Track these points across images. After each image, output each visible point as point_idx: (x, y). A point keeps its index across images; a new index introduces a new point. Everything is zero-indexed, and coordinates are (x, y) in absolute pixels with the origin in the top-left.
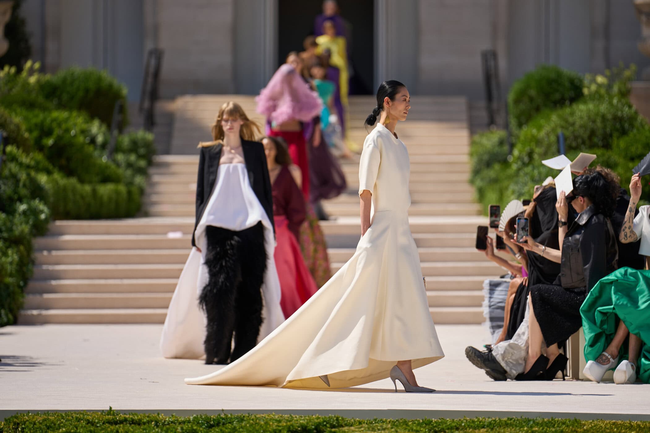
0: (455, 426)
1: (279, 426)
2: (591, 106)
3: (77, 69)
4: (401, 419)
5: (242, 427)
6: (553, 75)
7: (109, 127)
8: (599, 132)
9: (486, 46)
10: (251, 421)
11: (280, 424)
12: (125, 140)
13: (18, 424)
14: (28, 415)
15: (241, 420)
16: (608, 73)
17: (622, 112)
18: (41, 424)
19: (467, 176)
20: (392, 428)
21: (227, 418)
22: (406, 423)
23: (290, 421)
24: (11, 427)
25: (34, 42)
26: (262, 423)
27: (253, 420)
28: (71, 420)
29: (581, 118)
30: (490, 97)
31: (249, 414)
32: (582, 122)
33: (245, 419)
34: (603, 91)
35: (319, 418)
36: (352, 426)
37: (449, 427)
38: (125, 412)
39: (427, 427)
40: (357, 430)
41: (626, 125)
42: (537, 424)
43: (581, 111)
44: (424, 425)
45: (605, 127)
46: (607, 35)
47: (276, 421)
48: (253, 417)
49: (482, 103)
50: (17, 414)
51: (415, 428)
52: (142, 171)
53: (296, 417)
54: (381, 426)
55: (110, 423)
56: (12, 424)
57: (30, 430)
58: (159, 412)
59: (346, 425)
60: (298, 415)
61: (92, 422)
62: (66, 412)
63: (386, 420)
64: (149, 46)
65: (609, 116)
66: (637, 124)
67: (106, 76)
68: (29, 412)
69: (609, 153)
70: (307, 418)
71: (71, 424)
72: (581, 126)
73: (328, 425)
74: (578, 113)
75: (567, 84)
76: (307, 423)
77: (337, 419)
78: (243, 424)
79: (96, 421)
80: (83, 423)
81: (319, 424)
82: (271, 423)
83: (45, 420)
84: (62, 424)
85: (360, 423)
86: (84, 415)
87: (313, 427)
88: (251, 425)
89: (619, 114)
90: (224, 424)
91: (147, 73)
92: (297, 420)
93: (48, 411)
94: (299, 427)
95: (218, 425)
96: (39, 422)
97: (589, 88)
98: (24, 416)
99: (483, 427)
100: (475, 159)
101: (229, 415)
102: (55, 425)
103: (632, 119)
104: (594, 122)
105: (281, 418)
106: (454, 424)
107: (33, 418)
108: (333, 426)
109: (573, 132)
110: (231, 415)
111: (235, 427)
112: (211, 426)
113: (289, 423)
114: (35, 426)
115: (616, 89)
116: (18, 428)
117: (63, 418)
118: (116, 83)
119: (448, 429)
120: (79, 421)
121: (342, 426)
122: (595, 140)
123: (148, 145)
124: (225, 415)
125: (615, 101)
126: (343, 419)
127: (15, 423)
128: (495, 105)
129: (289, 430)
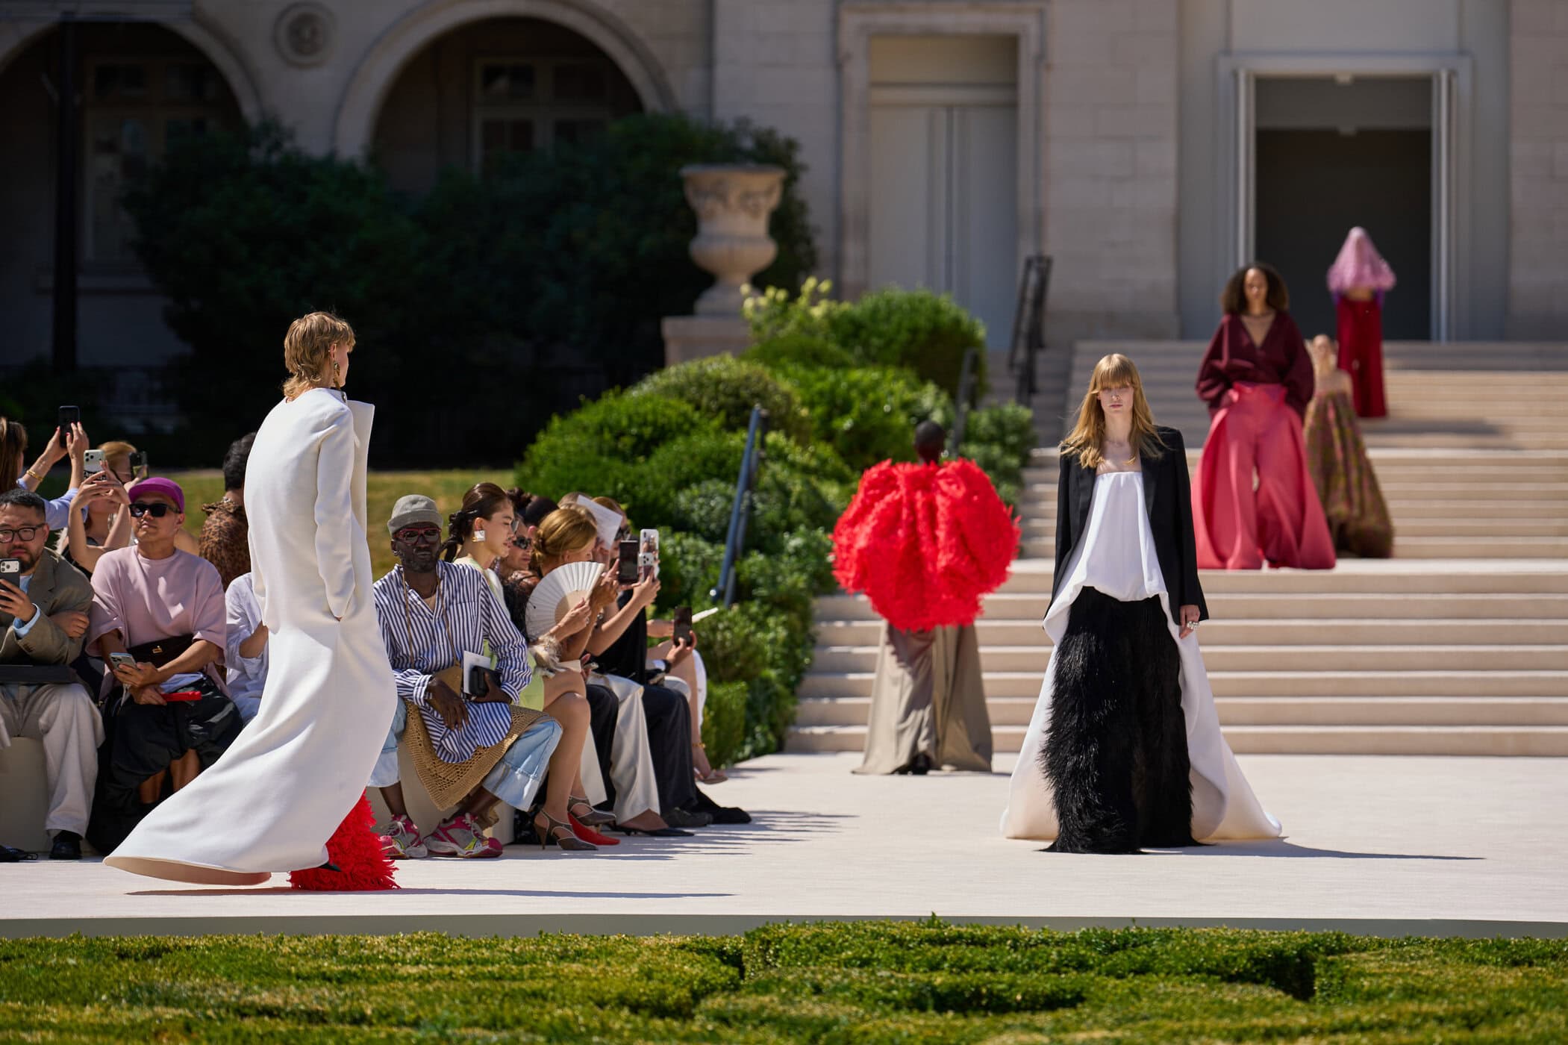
0: (1551, 952)
1: (1233, 951)
3: (898, 293)
4: (1455, 938)
5: (1167, 952)
7: (953, 397)
10: (1184, 941)
11: (1236, 947)
12: (983, 419)
13: (769, 942)
14: (786, 927)
15: (1166, 937)
18: (808, 942)
20: (1436, 955)
21: (1140, 935)
22: (1461, 945)
23: (1253, 942)
24: (756, 947)
25: (823, 243)
26: (1204, 944)
27: (1186, 938)
28: (862, 936)
31: (1180, 927)
33: (1174, 936)
35: (1306, 936)
36: (1364, 950)
37: (1540, 954)
38: (959, 920)
39: (1501, 953)
40: (1373, 958)
44: (1495, 950)
47: (1229, 940)
48: (1187, 933)
50: (767, 923)
51: (1477, 956)
52: (1011, 476)
53: (1264, 933)
54: (1417, 952)
55: (933, 941)
56: (758, 942)
57: (789, 953)
58: (1019, 921)
59: (1355, 949)
60: (1268, 929)
61: (900, 940)
62: (855, 920)
63: (1427, 939)
64: (1027, 249)
67: (948, 303)
68: (787, 919)
70: (1284, 935)
71: (863, 944)
73: (1321, 949)
76: (1285, 945)
77: (1339, 938)
78: (1169, 946)
79: (908, 938)
80: (884, 942)
81: (1306, 945)
82: (1219, 945)
83: (815, 936)
84: (847, 944)
85: (1381, 945)
86: (886, 927)
87: (1295, 952)
88: (1184, 948)
90: (1135, 945)
91: (1023, 300)
92: (1266, 940)
93: (822, 918)
94: (1269, 952)
95: (1124, 947)
96: (805, 939)
98: (779, 927)
101: (1145, 930)
102: (834, 944)
105: (1236, 935)
106: (1548, 949)
107: (795, 932)
108: (1330, 951)
110: (1149, 928)
111: (1154, 952)
112: (1113, 949)
113: (1251, 946)
114: (799, 946)
116: (767, 949)
117: (848, 932)
118: (965, 316)
119: (1538, 957)
120: (876, 938)
121: (1347, 951)
123: (1022, 429)
124: (1137, 928)
126: (1348, 938)
127: (762, 941)
129: (1251, 958)
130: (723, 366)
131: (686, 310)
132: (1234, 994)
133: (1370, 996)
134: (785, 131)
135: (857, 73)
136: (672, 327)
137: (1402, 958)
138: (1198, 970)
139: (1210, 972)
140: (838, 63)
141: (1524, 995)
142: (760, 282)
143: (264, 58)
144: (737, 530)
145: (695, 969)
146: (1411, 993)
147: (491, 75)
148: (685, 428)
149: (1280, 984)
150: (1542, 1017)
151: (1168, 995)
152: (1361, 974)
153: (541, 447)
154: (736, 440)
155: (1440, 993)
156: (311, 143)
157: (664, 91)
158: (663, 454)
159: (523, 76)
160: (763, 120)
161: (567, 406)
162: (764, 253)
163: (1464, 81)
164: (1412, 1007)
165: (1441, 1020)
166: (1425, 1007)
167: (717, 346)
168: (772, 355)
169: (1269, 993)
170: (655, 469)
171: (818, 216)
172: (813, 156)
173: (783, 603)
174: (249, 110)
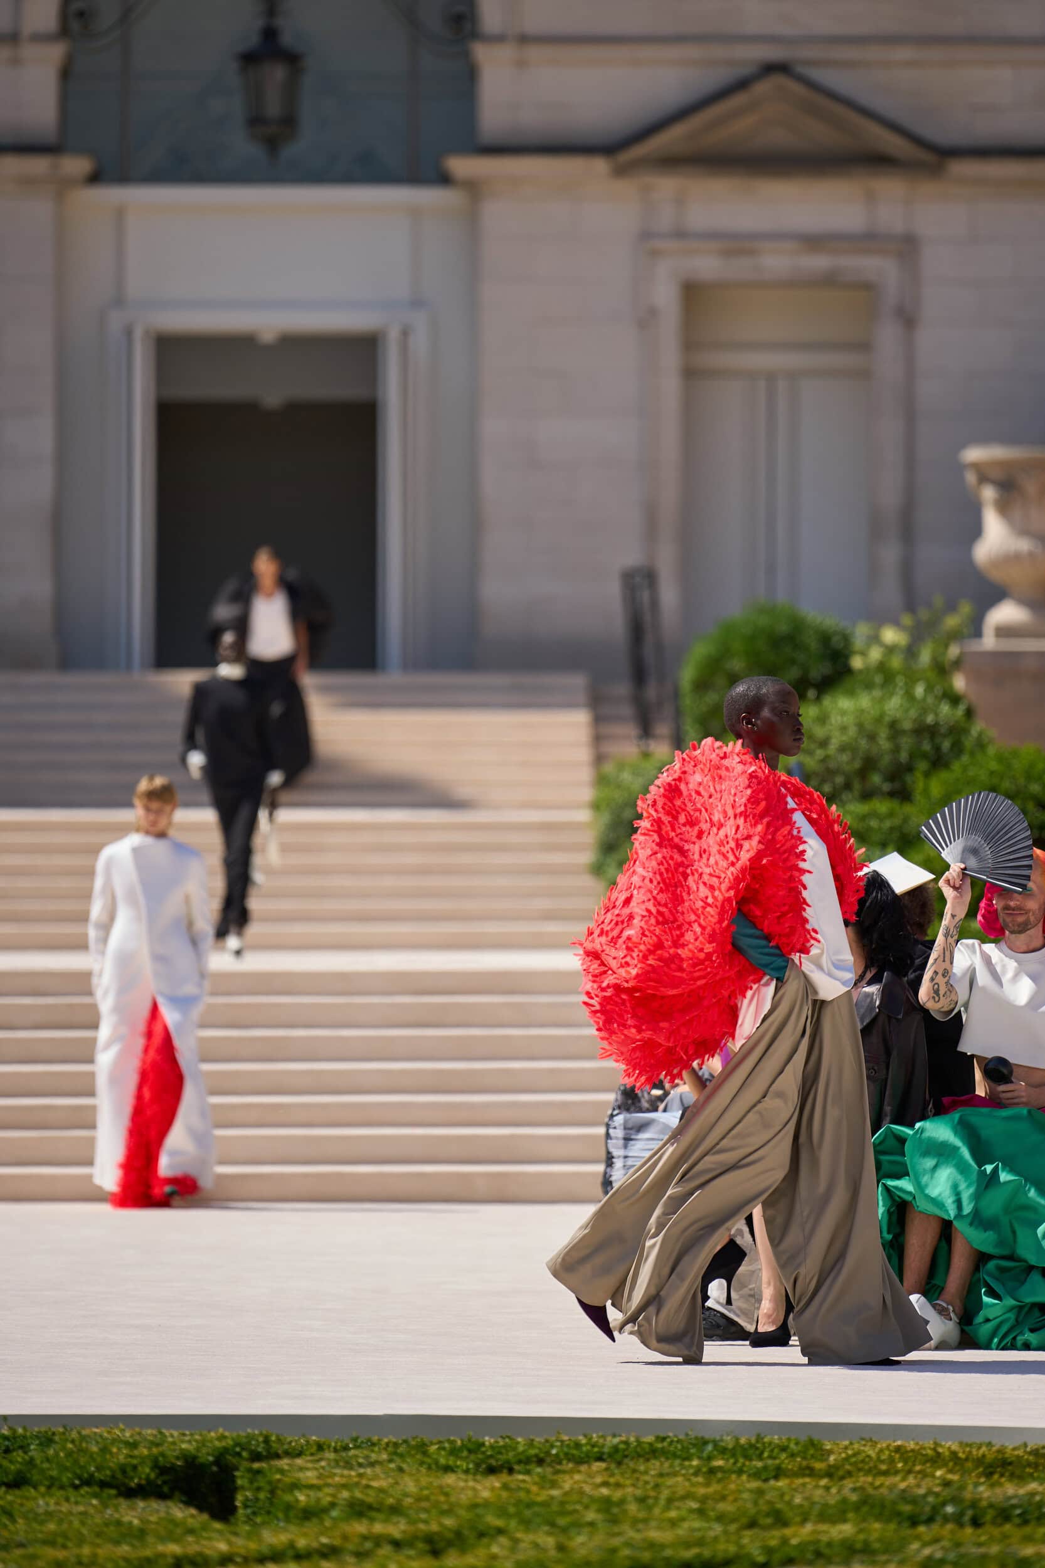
0: (536, 1456)
1: (131, 1457)
2: (864, 701)
4: (414, 1438)
5: (48, 1460)
6: (783, 628)
8: (886, 761)
9: (631, 557)
10: (70, 1446)
11: (136, 1452)
15: (47, 1440)
16: (907, 620)
17: (936, 714)
19: (587, 857)
20: (390, 1461)
21: (14, 1437)
22: (422, 1448)
23: (157, 1445)
26: (95, 1449)
27: (73, 1442)
29: (843, 729)
30: (639, 675)
31: (64, 1427)
32: (844, 738)
33: (57, 1438)
34: (896, 662)
35: (225, 1437)
36: (300, 1454)
37: (522, 1457)
39: (473, 1457)
40: (310, 1465)
41: (946, 745)
42: (723, 1451)
43: (843, 713)
44: (465, 1453)
45: (897, 750)
46: (907, 531)
47: (127, 1444)
48: (74, 1435)
49: (622, 689)
51: (442, 1461)
53: (171, 1434)
54: (367, 1457)
59: (287, 1454)
60: (175, 1429)
63: (379, 1440)
65: (907, 725)
66: (968, 743)
69: (908, 809)
70: (197, 1437)
72: (842, 749)
73: (245, 1454)
74: (836, 720)
75: (813, 644)
76: (198, 1449)
77: (267, 1440)
78: (51, 1452)
81: (226, 1450)
82: (115, 1450)
85: (320, 1447)
87: (211, 1459)
88: (69, 1454)
89: (930, 719)
90: (7, 1451)
92: (174, 1443)
94: (177, 1458)
97: (864, 654)
99: (600, 1459)
100: (606, 818)
101: (20, 1431)
103: (957, 732)
104: (872, 737)
105: (137, 1438)
106: (532, 1452)
108: (256, 1457)
109: (824, 760)
110: (25, 1429)
111: (32, 1459)
113: (155, 1450)
115: (925, 656)
119: (520, 1462)
121: (278, 1456)
122: (876, 779)
124: (10, 1428)
125: (919, 690)
126: (279, 1440)
128: (651, 692)
129: (156, 1465)
132: (134, 1513)
133: (308, 1514)
137: (348, 1465)
138: (88, 1482)
139: (103, 1485)
141: (502, 1512)
146: (359, 1510)
149: (192, 1498)
150: (526, 1538)
151: (49, 1514)
152: (295, 1486)
155: (396, 1510)
163: (420, 343)
164: (360, 1527)
165: (397, 1544)
166: (378, 1528)
169: (179, 1512)
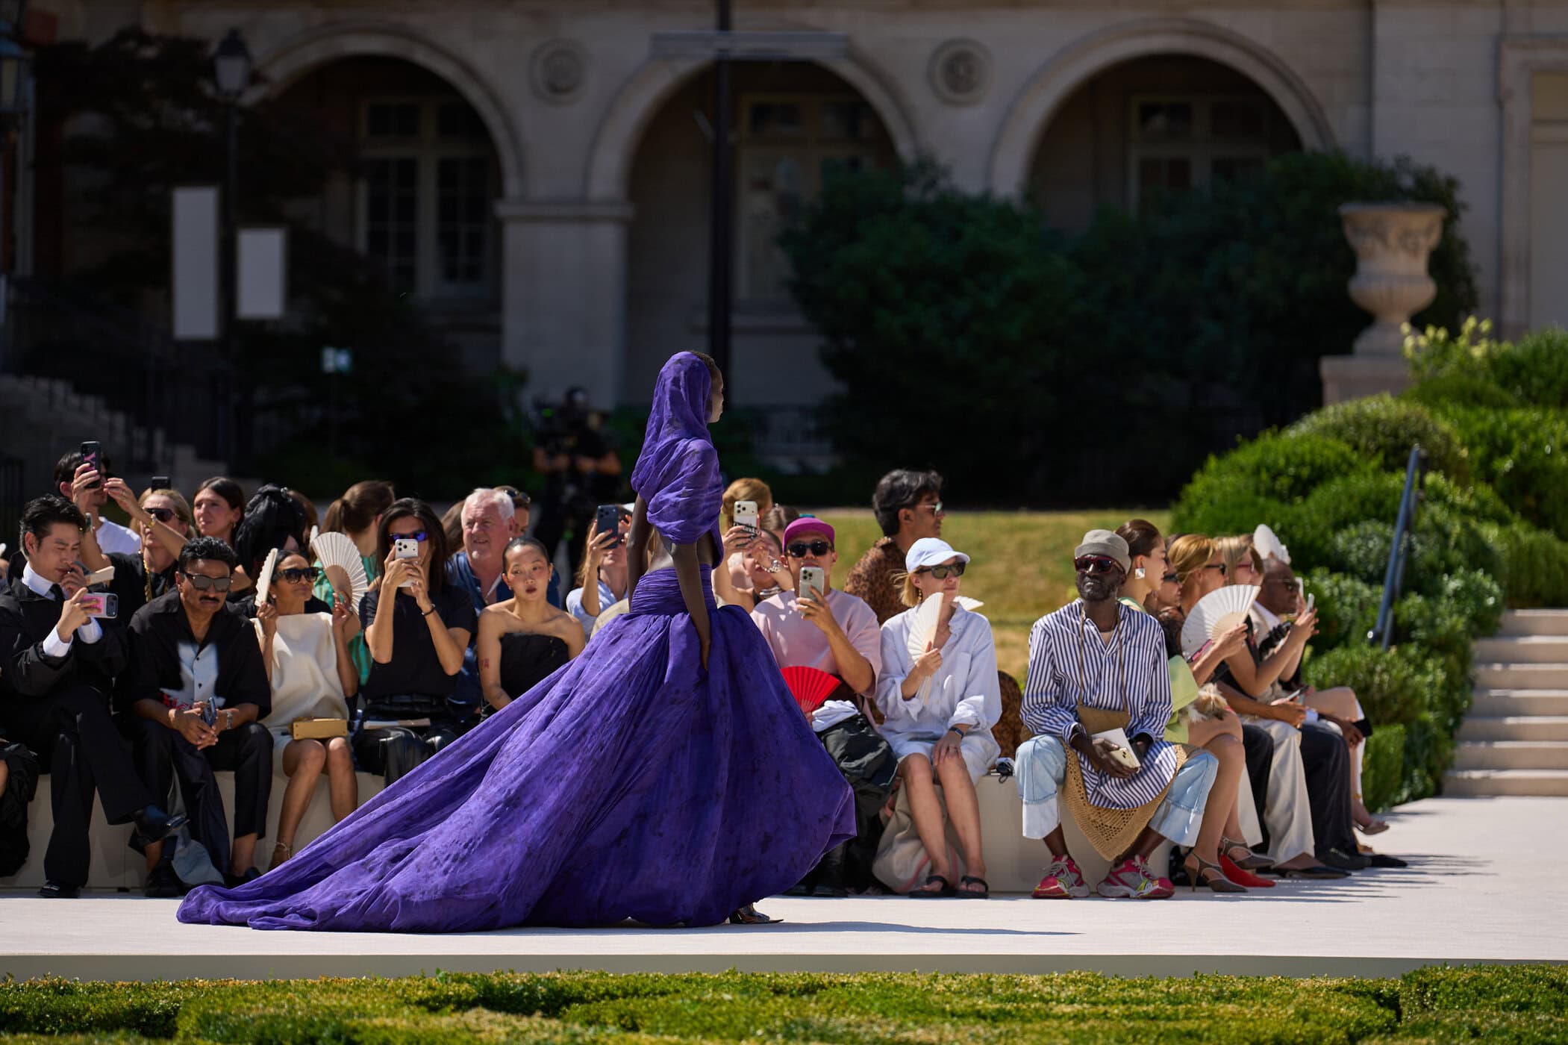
3: (1559, 333)
13: (1426, 985)
14: (1443, 969)
18: (1466, 985)
24: (1413, 990)
25: (1483, 282)
28: (1522, 980)
50: (1425, 966)
56: (1416, 985)
57: (1447, 996)
61: (1559, 984)
62: (1516, 965)
68: (1445, 962)
71: (1522, 988)
80: (1543, 986)
83: (1474, 979)
84: (1505, 987)
86: (1545, 972)
93: (1481, 961)
96: (1462, 982)
98: (1437, 970)
102: (1492, 988)
107: (1453, 975)
114: (1457, 990)
116: (1425, 992)
117: (1507, 976)
120: (1535, 982)
127: (1420, 984)
130: (1382, 406)
131: (1345, 349)
134: (1445, 168)
135: (1519, 110)
136: (1330, 367)
140: (1499, 102)
142: (1419, 322)
143: (920, 96)
144: (1395, 572)
145: (1351, 1011)
147: (1148, 112)
148: (1343, 468)
153: (1198, 486)
154: (1395, 481)
156: (967, 182)
157: (1322, 128)
158: (1321, 495)
159: (1180, 113)
160: (1423, 158)
161: (1223, 446)
162: (1424, 291)
167: (1375, 386)
168: (1432, 395)
170: (1312, 508)
171: (1479, 255)
172: (1474, 194)
173: (1442, 646)
174: (905, 148)
